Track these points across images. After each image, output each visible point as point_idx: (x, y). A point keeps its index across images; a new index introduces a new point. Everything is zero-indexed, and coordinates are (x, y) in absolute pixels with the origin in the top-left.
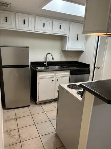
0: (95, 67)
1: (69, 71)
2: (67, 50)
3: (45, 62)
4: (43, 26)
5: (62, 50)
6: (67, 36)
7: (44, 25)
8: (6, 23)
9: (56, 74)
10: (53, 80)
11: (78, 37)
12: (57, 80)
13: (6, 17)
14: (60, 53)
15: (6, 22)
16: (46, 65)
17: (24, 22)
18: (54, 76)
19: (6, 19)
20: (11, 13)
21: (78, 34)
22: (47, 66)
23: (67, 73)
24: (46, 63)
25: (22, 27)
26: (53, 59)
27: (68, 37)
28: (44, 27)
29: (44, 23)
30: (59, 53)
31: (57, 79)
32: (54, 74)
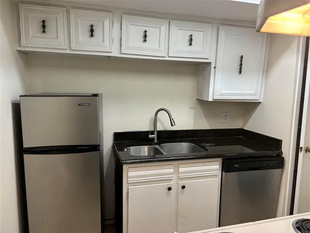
0: (298, 149)
1: (220, 160)
2: (210, 99)
3: (152, 133)
4: (142, 39)
5: (197, 99)
6: (210, 63)
7: (145, 36)
8: (44, 35)
9: (181, 170)
10: (170, 189)
11: (241, 65)
12: (183, 187)
13: (44, 22)
14: (193, 108)
15: (44, 32)
16: (156, 141)
17: (92, 31)
18: (174, 177)
19: (44, 27)
20: (57, 9)
21: (242, 57)
22: (156, 144)
23: (214, 167)
24: (154, 136)
25: (84, 45)
26: (172, 125)
27: (213, 66)
28: (145, 41)
29: (146, 31)
30: (191, 108)
31: (182, 183)
32: (172, 170)
